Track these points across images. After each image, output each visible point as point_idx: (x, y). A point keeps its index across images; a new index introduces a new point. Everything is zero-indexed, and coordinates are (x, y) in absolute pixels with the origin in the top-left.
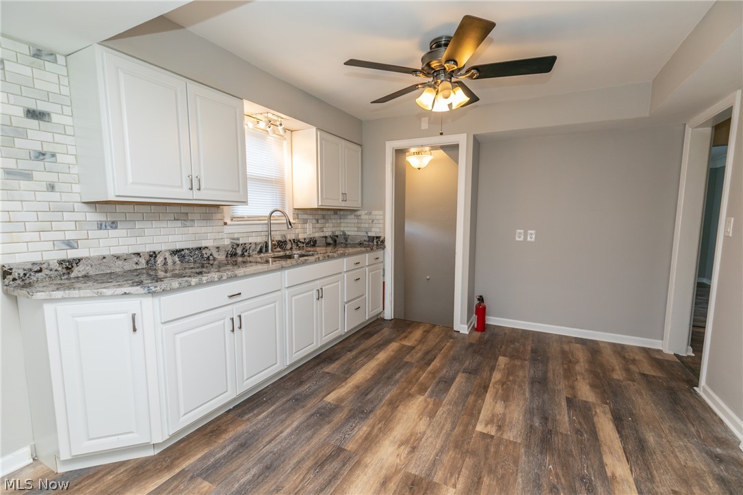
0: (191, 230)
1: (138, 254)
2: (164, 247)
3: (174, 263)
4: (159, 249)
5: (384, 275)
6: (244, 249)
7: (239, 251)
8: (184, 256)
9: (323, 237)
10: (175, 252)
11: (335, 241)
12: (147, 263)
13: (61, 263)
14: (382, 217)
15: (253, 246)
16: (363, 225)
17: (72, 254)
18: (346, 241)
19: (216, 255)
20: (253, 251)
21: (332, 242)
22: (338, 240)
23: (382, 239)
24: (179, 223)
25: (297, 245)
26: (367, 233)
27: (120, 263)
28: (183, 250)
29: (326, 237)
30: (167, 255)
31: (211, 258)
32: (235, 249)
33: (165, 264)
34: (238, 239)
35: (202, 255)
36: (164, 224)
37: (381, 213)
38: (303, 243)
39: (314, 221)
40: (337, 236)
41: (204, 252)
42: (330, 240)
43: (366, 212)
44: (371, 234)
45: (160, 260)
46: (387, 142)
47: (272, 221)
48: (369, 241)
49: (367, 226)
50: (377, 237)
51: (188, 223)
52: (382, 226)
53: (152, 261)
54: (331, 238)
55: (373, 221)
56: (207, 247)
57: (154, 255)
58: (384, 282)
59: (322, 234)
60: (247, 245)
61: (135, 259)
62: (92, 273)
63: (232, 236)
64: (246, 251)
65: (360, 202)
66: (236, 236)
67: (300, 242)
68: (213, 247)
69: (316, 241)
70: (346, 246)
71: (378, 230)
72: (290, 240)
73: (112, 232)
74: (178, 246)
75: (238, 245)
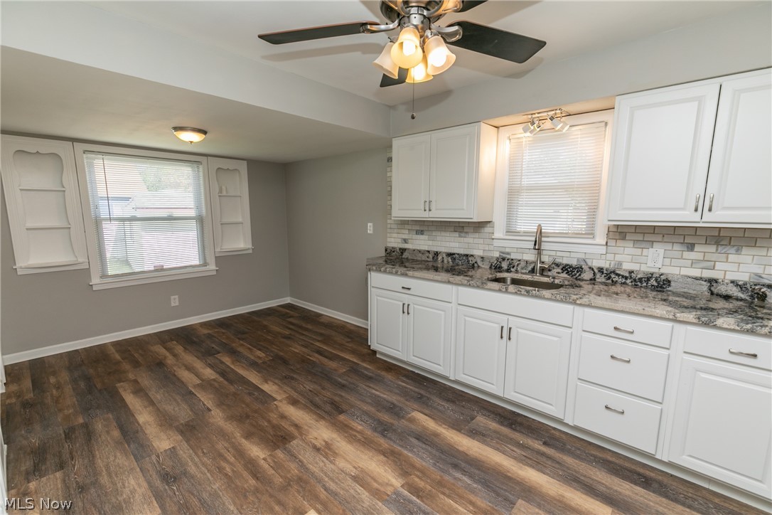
0: (466, 240)
1: (429, 252)
2: (443, 250)
3: (448, 262)
4: (441, 250)
6: (510, 264)
7: (505, 265)
8: (455, 259)
10: (450, 255)
12: (433, 258)
13: (400, 249)
15: (523, 264)
17: (406, 246)
19: (480, 264)
20: (522, 269)
24: (457, 234)
25: (609, 278)
27: (420, 255)
28: (454, 254)
30: (444, 256)
31: (476, 265)
32: (501, 262)
33: (443, 261)
34: (508, 254)
35: (468, 261)
36: (448, 234)
38: (625, 278)
39: (678, 247)
41: (470, 259)
45: (440, 258)
51: (463, 235)
53: (435, 258)
56: (472, 256)
57: (437, 254)
60: (515, 261)
61: (427, 254)
62: (410, 257)
63: (503, 250)
64: (513, 267)
66: (507, 250)
68: (478, 256)
69: (667, 281)
72: (591, 269)
73: (422, 237)
74: (452, 252)
75: (505, 259)
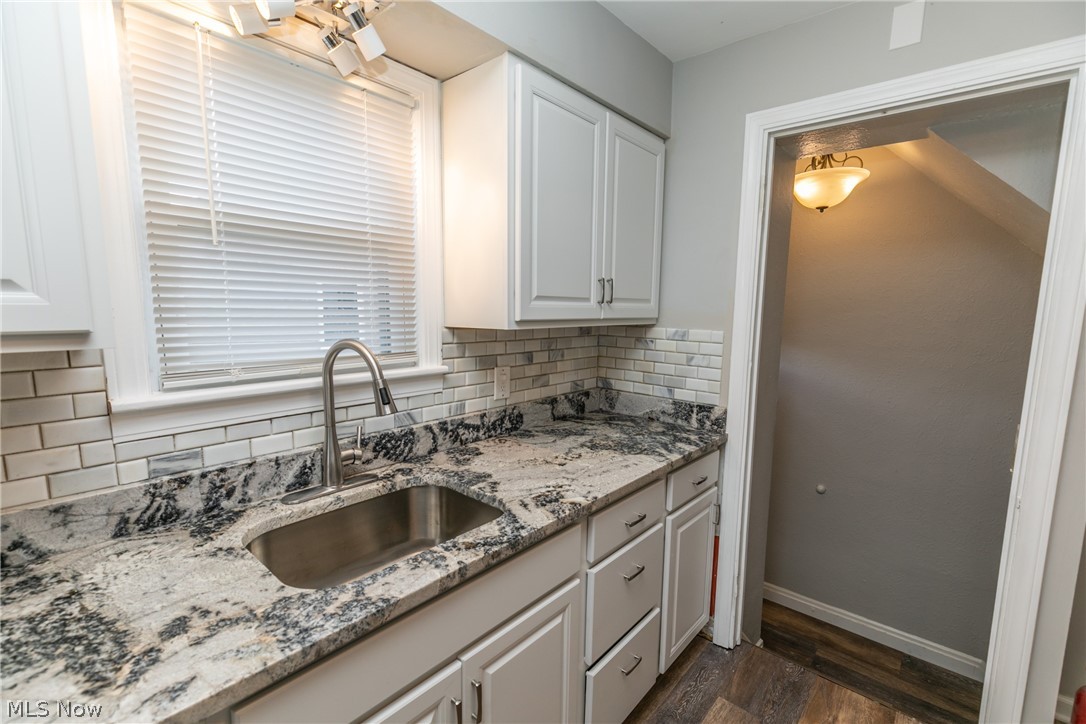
5: (718, 522)
6: (215, 488)
7: (192, 501)
9: (543, 402)
11: (581, 408)
14: (718, 349)
16: (659, 367)
18: (612, 406)
20: (265, 488)
21: (572, 412)
22: (590, 404)
23: (716, 413)
25: (456, 438)
26: (670, 391)
29: (553, 401)
32: (169, 497)
34: (193, 456)
37: (718, 334)
38: (477, 428)
39: (520, 360)
40: (587, 394)
42: (565, 408)
43: (672, 330)
44: (681, 395)
46: (748, 116)
47: (337, 379)
48: (676, 415)
49: (671, 369)
50: (701, 408)
52: (716, 374)
54: (570, 401)
55: (690, 360)
58: (717, 539)
59: (539, 393)
60: (229, 474)
63: (166, 446)
64: (229, 494)
65: (653, 303)
66: (186, 446)
67: (467, 427)
69: (520, 416)
70: (611, 419)
71: (704, 385)
72: (428, 428)
75: (184, 482)
